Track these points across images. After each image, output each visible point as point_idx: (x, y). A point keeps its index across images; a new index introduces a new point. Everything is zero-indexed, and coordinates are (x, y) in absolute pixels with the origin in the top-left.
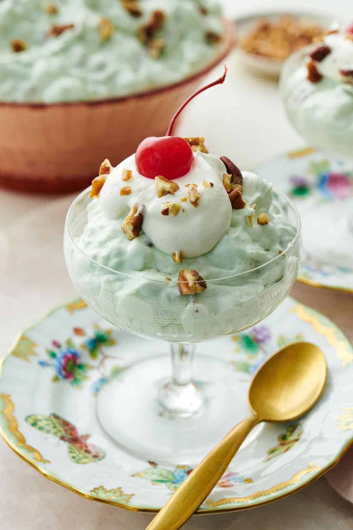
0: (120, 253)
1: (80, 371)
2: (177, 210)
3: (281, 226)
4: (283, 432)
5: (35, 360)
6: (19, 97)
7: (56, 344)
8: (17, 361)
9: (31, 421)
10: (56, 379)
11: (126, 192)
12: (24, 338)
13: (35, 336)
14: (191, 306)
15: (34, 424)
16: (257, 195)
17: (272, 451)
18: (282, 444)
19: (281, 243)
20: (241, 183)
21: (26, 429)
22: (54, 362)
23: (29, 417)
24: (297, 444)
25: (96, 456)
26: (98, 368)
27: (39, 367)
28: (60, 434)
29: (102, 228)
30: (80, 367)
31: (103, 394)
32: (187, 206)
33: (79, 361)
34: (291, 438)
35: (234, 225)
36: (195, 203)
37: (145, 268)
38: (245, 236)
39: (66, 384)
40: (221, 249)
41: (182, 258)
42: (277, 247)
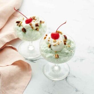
0: (47, 50)
3: (72, 47)
14: (56, 60)
16: (69, 42)
19: (72, 50)
20: (67, 40)
29: (45, 45)
35: (64, 47)
37: (50, 53)
38: (66, 49)
41: (56, 52)
42: (71, 50)
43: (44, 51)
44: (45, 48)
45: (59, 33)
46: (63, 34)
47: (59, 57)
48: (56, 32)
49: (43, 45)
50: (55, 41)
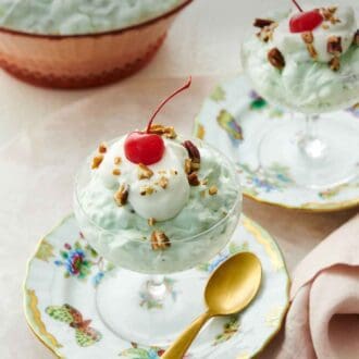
0: (112, 216)
1: (84, 267)
2: (151, 191)
3: (227, 192)
4: (228, 321)
5: (52, 260)
6: (40, 30)
7: (67, 246)
8: (39, 261)
9: (49, 311)
10: (67, 275)
11: (117, 173)
12: (44, 243)
13: (51, 240)
14: (159, 257)
15: (52, 314)
16: (210, 171)
17: (219, 337)
18: (226, 332)
19: (226, 205)
20: (199, 162)
21: (45, 318)
22: (66, 261)
23: (48, 308)
24: (235, 334)
25: (94, 339)
26: (98, 264)
27: (55, 266)
28: (70, 322)
29: (100, 194)
30: (85, 263)
31: (100, 286)
32: (158, 188)
33: (84, 259)
34: (233, 328)
35: (191, 197)
36: (165, 187)
37: (129, 227)
38: (199, 206)
39: (74, 278)
40: (182, 216)
41: (154, 222)
42: (223, 209)
43: (98, 220)
44: (100, 207)
45: (161, 133)
46: (178, 138)
47: (171, 241)
48: (148, 132)
49: (93, 196)
50: (145, 173)
